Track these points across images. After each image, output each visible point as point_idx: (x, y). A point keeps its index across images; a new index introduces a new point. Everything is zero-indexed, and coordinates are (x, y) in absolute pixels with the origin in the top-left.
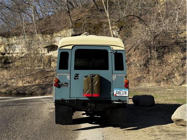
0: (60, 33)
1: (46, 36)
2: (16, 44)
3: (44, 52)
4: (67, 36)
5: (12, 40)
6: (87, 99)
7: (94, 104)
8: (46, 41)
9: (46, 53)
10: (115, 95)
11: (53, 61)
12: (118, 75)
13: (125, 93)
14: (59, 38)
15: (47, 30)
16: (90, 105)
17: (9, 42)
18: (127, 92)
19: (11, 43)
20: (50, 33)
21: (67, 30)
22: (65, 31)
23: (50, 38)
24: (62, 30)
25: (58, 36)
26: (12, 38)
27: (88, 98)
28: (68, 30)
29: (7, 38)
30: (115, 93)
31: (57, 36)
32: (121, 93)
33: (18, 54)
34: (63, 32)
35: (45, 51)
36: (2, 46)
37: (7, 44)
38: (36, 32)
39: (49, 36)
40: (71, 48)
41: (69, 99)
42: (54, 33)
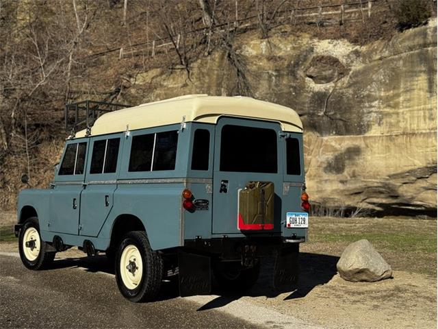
6: (242, 236)
7: (255, 247)
10: (289, 225)
12: (292, 184)
13: (303, 222)
16: (247, 250)
18: (307, 219)
27: (244, 234)
30: (288, 222)
32: (298, 221)
40: (215, 122)
41: (210, 238)
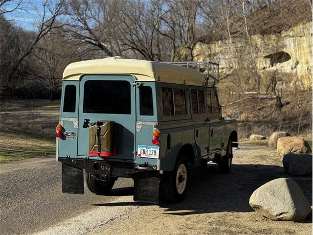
0: (292, 30)
1: (269, 36)
2: (220, 54)
3: (265, 66)
4: (304, 34)
5: (215, 47)
7: (109, 168)
8: (268, 45)
9: (268, 66)
10: (140, 155)
11: (278, 81)
12: (144, 123)
13: (153, 154)
14: (291, 38)
15: (271, 27)
16: (103, 169)
17: (210, 50)
18: (158, 151)
19: (213, 52)
20: (275, 32)
21: (306, 23)
22: (301, 26)
23: (274, 40)
24: (296, 24)
25: (290, 35)
26: (215, 43)
28: (308, 23)
29: (208, 44)
30: (139, 153)
31: (288, 36)
32: (149, 152)
33: (224, 70)
34: (298, 27)
35: (266, 64)
36: (200, 58)
37: (207, 54)
38: (247, 32)
39: (273, 37)
41: (76, 157)
42: (283, 31)
